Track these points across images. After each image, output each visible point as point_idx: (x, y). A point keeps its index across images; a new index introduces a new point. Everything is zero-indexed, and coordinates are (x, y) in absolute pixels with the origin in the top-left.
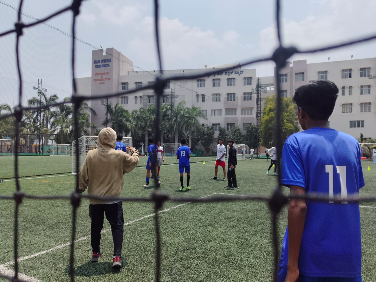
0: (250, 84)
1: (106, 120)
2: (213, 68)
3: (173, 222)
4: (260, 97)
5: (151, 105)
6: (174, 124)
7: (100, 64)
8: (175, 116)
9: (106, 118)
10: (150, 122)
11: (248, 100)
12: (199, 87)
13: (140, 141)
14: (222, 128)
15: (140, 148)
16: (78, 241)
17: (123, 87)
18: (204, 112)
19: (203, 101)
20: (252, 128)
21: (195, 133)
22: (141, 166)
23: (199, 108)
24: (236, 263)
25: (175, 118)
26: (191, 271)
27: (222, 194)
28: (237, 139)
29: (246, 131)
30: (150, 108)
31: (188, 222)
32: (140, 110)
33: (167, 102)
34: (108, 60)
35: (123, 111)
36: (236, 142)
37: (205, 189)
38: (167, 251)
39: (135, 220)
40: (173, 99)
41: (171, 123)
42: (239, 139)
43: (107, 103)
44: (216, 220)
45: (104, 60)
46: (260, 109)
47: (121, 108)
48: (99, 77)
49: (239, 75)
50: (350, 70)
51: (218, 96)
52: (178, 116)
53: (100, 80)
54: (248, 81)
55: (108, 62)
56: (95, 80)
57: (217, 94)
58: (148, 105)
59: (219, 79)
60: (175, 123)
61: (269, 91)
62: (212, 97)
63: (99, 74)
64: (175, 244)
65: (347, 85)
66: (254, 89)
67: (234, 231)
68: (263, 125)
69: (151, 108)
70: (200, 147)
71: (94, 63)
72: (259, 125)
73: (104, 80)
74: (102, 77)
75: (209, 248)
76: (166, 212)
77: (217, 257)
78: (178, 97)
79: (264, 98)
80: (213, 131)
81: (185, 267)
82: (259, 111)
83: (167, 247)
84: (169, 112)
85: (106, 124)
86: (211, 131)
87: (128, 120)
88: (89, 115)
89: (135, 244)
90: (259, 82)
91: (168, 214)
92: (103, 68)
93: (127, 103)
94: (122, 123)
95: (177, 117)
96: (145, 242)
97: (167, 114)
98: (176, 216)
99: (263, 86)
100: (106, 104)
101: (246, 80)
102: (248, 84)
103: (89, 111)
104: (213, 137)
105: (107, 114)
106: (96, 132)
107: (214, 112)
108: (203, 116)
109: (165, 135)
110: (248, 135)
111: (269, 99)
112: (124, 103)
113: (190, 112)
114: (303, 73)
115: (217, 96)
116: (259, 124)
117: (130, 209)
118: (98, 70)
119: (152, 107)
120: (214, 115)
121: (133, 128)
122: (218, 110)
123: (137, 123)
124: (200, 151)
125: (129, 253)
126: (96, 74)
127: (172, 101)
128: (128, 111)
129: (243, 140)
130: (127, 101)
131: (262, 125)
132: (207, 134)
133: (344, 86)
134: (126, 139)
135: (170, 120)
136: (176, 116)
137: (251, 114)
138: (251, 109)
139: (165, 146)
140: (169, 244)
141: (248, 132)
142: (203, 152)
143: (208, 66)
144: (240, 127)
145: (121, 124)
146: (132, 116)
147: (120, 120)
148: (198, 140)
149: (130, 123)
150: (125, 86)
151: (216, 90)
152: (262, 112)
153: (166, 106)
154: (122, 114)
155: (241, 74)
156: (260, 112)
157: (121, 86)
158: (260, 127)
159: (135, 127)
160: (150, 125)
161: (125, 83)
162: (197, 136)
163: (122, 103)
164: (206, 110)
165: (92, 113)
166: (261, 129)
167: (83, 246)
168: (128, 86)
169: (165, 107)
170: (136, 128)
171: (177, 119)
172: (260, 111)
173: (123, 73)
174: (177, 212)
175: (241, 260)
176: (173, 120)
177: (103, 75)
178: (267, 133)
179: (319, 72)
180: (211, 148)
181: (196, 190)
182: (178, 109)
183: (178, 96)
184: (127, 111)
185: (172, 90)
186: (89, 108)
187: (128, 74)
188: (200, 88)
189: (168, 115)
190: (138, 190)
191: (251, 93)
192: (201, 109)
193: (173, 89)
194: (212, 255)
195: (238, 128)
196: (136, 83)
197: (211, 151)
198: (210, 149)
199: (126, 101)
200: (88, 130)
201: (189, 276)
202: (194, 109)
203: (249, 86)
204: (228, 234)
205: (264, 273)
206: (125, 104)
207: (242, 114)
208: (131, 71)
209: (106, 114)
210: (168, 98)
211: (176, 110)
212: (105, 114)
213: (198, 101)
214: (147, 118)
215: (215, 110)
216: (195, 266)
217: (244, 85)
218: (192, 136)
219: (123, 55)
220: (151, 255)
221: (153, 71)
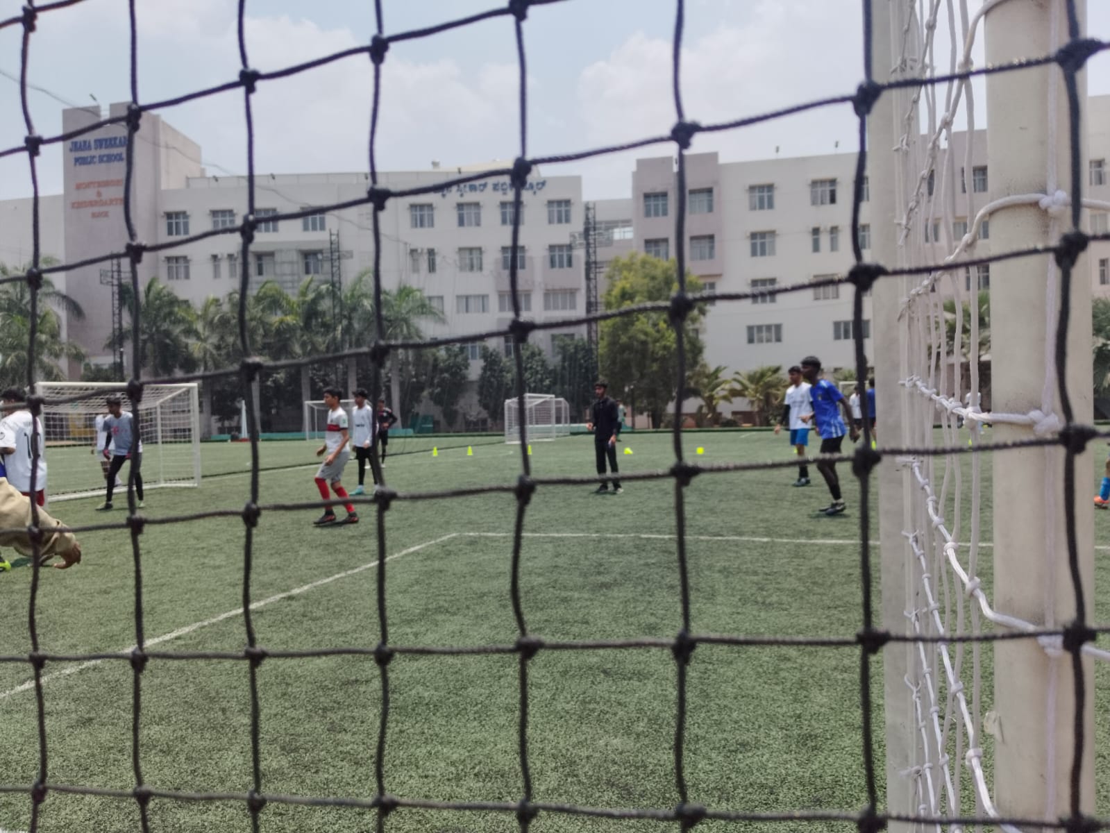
0: (568, 220)
1: (117, 333)
2: (456, 170)
3: (314, 619)
4: (593, 258)
5: (266, 283)
6: (343, 340)
7: (93, 152)
8: (345, 317)
9: (117, 326)
10: (265, 336)
11: (561, 266)
12: (416, 226)
13: (234, 397)
14: (491, 349)
15: (236, 418)
16: (13, 692)
17: (170, 226)
18: (435, 304)
19: (432, 267)
20: (576, 347)
21: (411, 367)
22: (234, 473)
23: (418, 290)
24: (477, 704)
25: (345, 322)
26: (348, 737)
27: (471, 534)
28: (535, 382)
29: (559, 357)
30: (263, 290)
31: (359, 617)
32: (230, 299)
33: (316, 272)
34: (118, 141)
35: (174, 302)
36: (534, 390)
37: (425, 526)
38: (284, 694)
39: (199, 624)
40: (336, 264)
41: (334, 338)
42: (542, 380)
43: (119, 279)
44: (441, 603)
45: (106, 140)
46: (593, 293)
47: (165, 292)
48: (90, 194)
49: (535, 193)
50: (833, 182)
51: (475, 255)
52: (355, 315)
53: (92, 204)
54: (560, 212)
55: (118, 146)
56: (77, 205)
57: (471, 250)
58: (257, 283)
59: (477, 205)
60: (347, 337)
61: (620, 241)
62: (457, 257)
63: (89, 185)
64: (311, 674)
65: (825, 225)
66: (577, 235)
67: (485, 626)
68: (606, 338)
69: (265, 293)
70: (425, 406)
71: (71, 150)
72: (594, 339)
73: (104, 204)
74: (99, 194)
75: (408, 674)
76: (299, 594)
77: (426, 694)
78: (352, 257)
79: (606, 262)
80: (466, 359)
81: (332, 729)
82: (593, 299)
83: (287, 684)
84: (326, 304)
85: (117, 346)
86: (459, 359)
87: (190, 332)
88: (58, 317)
89: (191, 685)
90: (590, 216)
91: (303, 601)
92: (104, 165)
93: (187, 276)
94: (172, 340)
95: (350, 319)
96: (223, 678)
97: (320, 308)
98: (325, 603)
99: (603, 226)
100: (116, 282)
101: (555, 209)
102: (560, 221)
103: (59, 304)
104: (464, 377)
105: (120, 314)
106: (85, 369)
107: (466, 301)
108: (434, 314)
109: (314, 375)
110: (563, 368)
111: (620, 264)
112: (177, 278)
113: (393, 303)
114: (710, 191)
115: (471, 254)
116: (593, 334)
117: (187, 596)
118: (86, 173)
119: (270, 289)
120: (467, 311)
121: (208, 355)
122: (478, 296)
123: (222, 338)
124: (426, 419)
125: (171, 710)
126: (79, 187)
127: (335, 269)
128: (191, 302)
129: (554, 383)
130: (187, 268)
131: (602, 339)
132: (447, 369)
133: (816, 226)
134: (180, 388)
135: (328, 328)
136: (350, 314)
137: (573, 307)
138: (573, 292)
139: (316, 408)
140: (293, 676)
141: (564, 360)
142: (436, 423)
143: (441, 165)
144: (543, 347)
145: (167, 345)
146: (203, 317)
147: (165, 331)
148: (419, 387)
149: (198, 337)
150: (177, 223)
151: (470, 237)
152: (603, 300)
153: (317, 283)
154: (171, 313)
155: (540, 189)
156: (596, 303)
157: (163, 225)
158: (597, 344)
159: (214, 352)
160: (265, 344)
161: (177, 214)
162: (416, 376)
163: (170, 276)
164: (441, 298)
165: (68, 309)
166: (600, 351)
167: (28, 706)
168: (186, 225)
169: (313, 286)
170: (220, 355)
171: (350, 324)
172: (596, 297)
173: (171, 181)
174: (331, 593)
175: (491, 695)
176: (340, 328)
177: (103, 190)
178: (618, 360)
179: (752, 188)
180: (461, 411)
181: (398, 529)
182: (352, 295)
183: (350, 255)
184: (186, 302)
185: (331, 235)
186: (58, 294)
187: (188, 185)
188: (419, 230)
189: (324, 314)
190: (217, 542)
191: (570, 247)
192: (426, 294)
193: (334, 231)
194: (414, 692)
195: (536, 350)
196: (214, 213)
197: (460, 419)
198: (456, 412)
199: (182, 270)
200: (58, 366)
201: (340, 748)
202: (404, 294)
203: (564, 226)
204: (467, 636)
205: (545, 720)
206: (179, 282)
207: (547, 307)
208: (197, 174)
209: (117, 311)
210: (321, 261)
211: (346, 297)
212: (114, 315)
213: (416, 270)
214: (254, 323)
215: (467, 298)
216: (362, 722)
217: (550, 222)
218: (401, 376)
219: (169, 127)
220: (237, 709)
221: (267, 176)
